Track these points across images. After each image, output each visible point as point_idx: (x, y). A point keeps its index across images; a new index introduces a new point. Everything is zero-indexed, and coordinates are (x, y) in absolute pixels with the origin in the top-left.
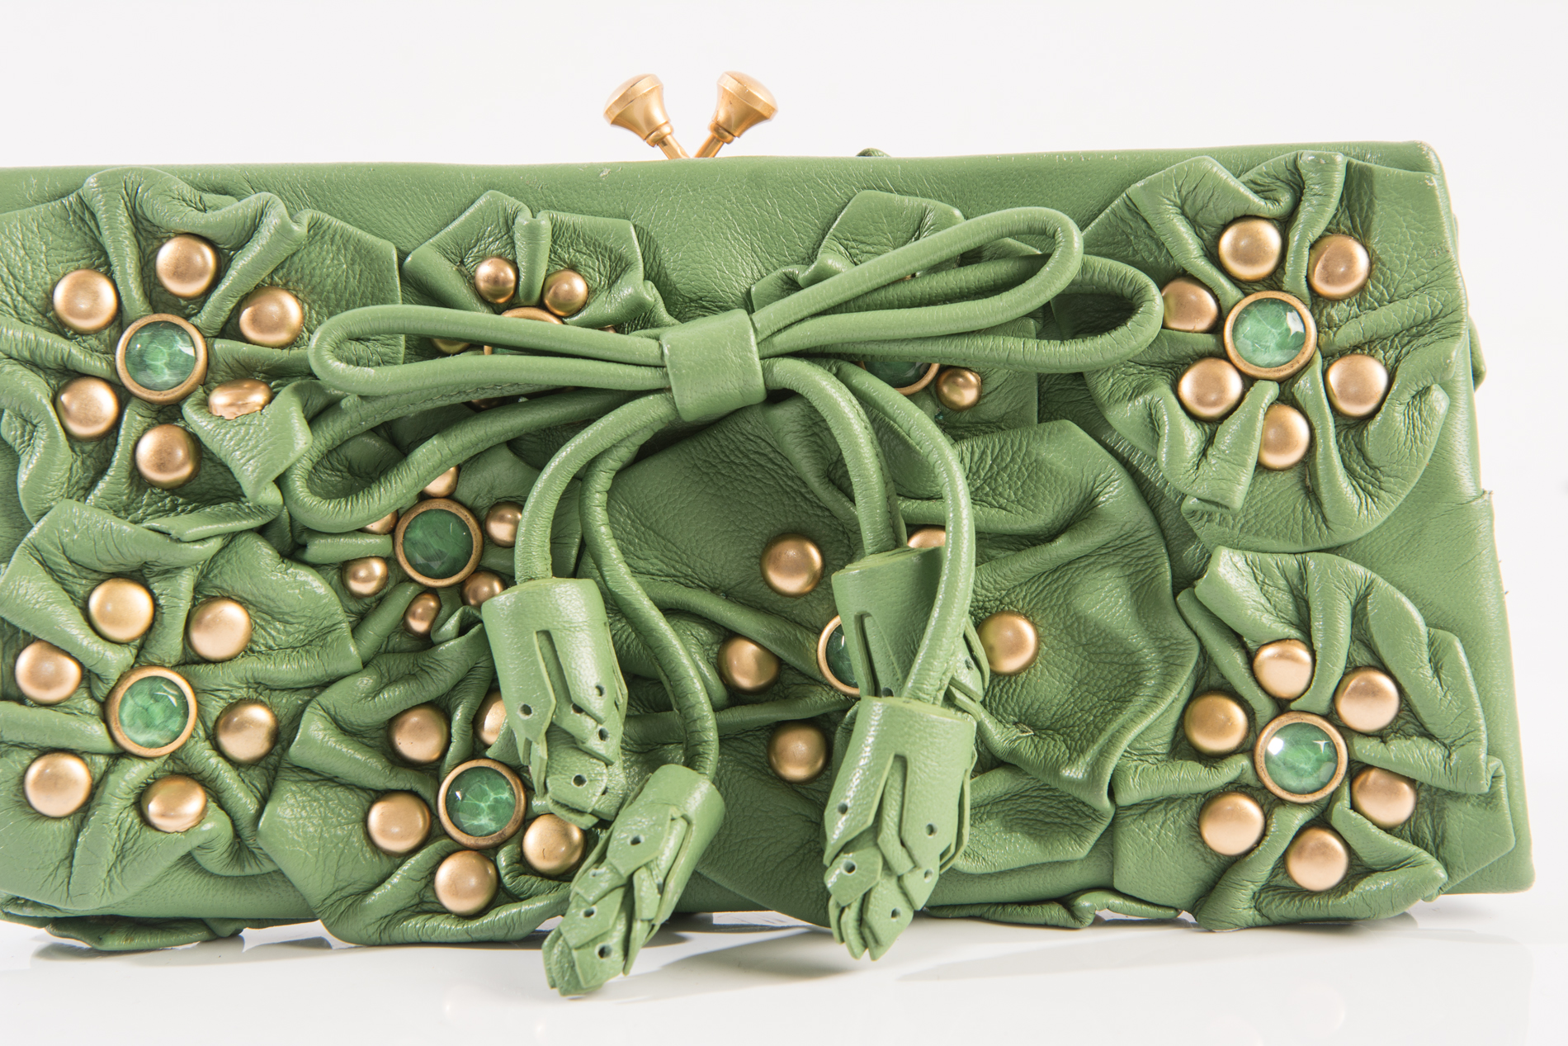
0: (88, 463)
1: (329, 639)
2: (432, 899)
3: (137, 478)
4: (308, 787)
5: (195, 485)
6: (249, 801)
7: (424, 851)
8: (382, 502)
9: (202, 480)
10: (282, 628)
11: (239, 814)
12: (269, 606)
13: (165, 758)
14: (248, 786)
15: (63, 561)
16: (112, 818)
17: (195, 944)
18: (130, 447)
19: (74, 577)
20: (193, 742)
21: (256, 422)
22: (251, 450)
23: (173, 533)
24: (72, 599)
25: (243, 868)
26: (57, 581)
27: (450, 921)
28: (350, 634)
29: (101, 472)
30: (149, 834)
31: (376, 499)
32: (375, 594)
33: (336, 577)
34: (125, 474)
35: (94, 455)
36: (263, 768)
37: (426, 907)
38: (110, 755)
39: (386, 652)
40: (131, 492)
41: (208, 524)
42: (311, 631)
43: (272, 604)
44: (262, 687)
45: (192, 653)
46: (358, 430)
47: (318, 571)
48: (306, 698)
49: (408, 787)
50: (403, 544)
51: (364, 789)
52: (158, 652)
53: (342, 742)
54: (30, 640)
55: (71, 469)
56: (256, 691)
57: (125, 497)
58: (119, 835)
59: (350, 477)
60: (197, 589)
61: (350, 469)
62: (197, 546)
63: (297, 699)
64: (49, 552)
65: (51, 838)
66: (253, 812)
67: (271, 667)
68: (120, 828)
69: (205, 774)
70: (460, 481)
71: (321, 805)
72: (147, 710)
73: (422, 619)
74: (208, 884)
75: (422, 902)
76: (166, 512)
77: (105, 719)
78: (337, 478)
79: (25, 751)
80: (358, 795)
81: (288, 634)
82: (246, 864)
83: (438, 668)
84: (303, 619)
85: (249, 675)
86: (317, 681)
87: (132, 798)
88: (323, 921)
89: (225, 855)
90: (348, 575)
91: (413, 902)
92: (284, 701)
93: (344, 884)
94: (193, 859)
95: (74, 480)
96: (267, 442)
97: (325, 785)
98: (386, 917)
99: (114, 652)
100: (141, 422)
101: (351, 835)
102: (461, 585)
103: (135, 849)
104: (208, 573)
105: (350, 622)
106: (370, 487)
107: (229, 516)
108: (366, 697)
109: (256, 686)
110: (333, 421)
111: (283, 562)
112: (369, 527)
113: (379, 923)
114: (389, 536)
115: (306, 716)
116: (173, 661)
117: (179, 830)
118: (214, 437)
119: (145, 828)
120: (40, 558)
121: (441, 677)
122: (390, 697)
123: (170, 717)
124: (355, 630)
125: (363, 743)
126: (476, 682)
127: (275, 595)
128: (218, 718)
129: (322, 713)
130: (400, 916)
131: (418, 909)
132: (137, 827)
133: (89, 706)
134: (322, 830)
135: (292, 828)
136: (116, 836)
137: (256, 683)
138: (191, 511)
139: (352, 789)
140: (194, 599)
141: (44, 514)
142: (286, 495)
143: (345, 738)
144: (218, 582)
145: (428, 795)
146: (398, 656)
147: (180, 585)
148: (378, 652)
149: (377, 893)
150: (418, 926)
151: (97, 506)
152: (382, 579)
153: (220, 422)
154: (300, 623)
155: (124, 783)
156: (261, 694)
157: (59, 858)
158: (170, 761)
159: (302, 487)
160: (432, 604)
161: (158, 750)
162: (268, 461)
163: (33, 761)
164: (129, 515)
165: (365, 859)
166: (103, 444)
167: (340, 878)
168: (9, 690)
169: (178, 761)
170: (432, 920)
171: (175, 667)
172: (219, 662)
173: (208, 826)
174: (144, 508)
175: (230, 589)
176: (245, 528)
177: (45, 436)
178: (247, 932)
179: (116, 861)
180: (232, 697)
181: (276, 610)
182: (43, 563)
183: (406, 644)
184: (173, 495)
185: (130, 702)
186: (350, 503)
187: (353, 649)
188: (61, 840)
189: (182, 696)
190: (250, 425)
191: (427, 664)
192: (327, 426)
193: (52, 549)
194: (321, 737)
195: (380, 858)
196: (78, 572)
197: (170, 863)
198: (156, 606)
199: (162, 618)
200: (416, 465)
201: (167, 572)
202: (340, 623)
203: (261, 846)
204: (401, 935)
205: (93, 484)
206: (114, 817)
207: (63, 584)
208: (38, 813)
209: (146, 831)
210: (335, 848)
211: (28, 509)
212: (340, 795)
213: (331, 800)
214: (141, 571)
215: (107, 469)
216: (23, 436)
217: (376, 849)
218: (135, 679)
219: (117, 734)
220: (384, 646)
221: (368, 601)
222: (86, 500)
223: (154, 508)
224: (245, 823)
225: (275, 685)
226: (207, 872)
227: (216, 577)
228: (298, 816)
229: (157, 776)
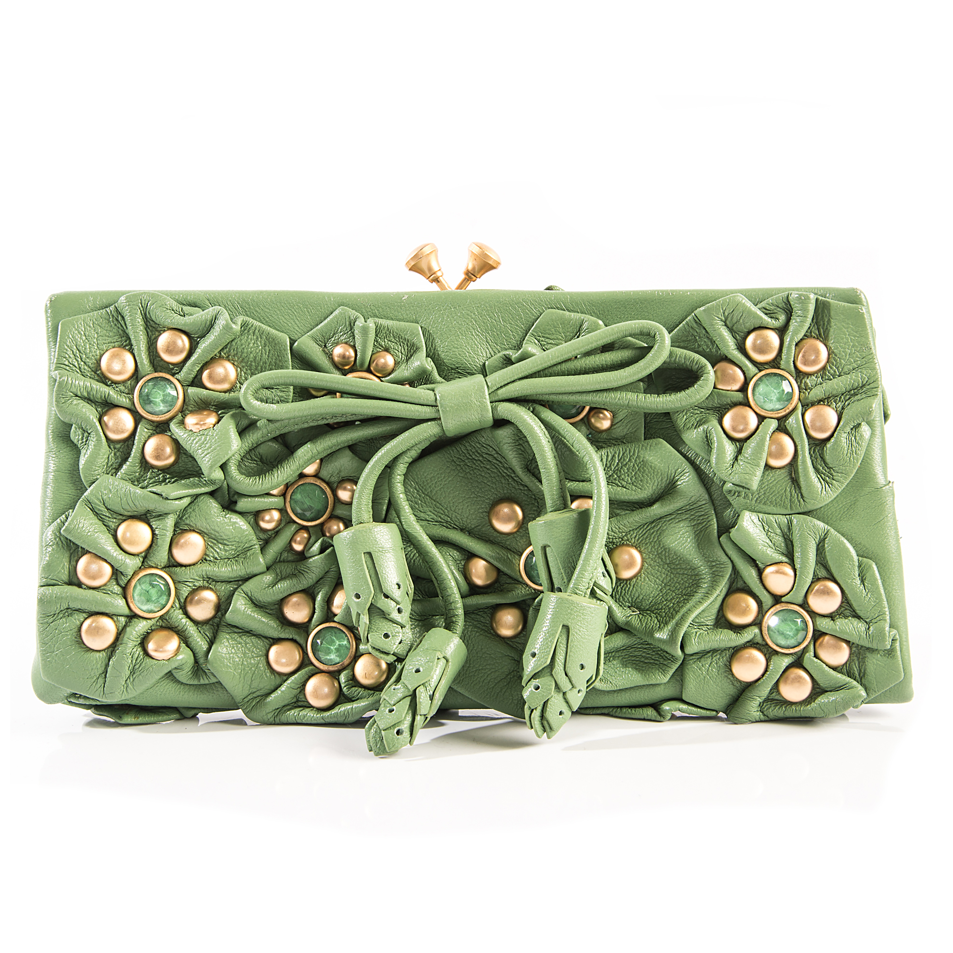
0: (118, 454)
1: (248, 554)
2: (303, 699)
3: (144, 463)
4: (236, 635)
5: (176, 468)
6: (203, 643)
7: (299, 672)
8: (279, 478)
9: (180, 465)
10: (222, 547)
11: (197, 650)
12: (215, 535)
13: (157, 618)
14: (203, 635)
15: (104, 509)
16: (128, 651)
18: (141, 446)
19: (109, 518)
20: (172, 610)
21: (210, 434)
22: (208, 449)
23: (164, 494)
24: (108, 530)
25: (199, 679)
26: (100, 520)
27: (313, 712)
28: (260, 551)
29: (125, 460)
30: (148, 660)
31: (276, 477)
32: (274, 529)
33: (253, 519)
34: (138, 461)
35: (121, 450)
36: (211, 624)
37: (300, 704)
38: (127, 616)
39: (280, 561)
40: (141, 471)
41: (183, 489)
42: (238, 549)
43: (217, 534)
44: (211, 580)
45: (173, 561)
46: (266, 439)
47: (242, 516)
48: (235, 586)
49: (291, 637)
50: (290, 502)
51: (266, 638)
52: (154, 560)
53: (255, 611)
54: (85, 552)
55: (108, 457)
56: (208, 582)
57: (137, 474)
58: (132, 660)
59: (261, 464)
60: (176, 525)
61: (261, 460)
62: (177, 502)
63: (230, 587)
64: (95, 504)
65: (95, 661)
66: (205, 649)
67: (216, 569)
68: (132, 657)
69: (179, 628)
70: (322, 467)
71: (243, 646)
72: (148, 592)
73: (300, 543)
74: (180, 688)
75: (298, 701)
76: (160, 483)
77: (125, 598)
78: (254, 465)
79: (81, 613)
80: (263, 641)
81: (226, 551)
82: (201, 678)
83: (309, 571)
84: (234, 543)
85: (204, 573)
86: (241, 577)
87: (139, 640)
88: (243, 710)
89: (190, 672)
90: (259, 519)
91: (293, 701)
92: (223, 588)
93: (255, 690)
94: (172, 674)
95: (109, 464)
96: (216, 445)
97: (245, 635)
98: (278, 708)
99: (130, 560)
100: (147, 432)
101: (259, 662)
102: (322, 525)
103: (140, 669)
104: (182, 517)
105: (260, 545)
107: (194, 486)
108: (269, 587)
110: (253, 433)
111: (224, 511)
112: (271, 492)
113: (274, 712)
114: (282, 497)
115: (235, 596)
116: (163, 565)
117: (164, 658)
118: (187, 441)
119: (146, 657)
120: (91, 507)
121: (310, 576)
122: (281, 586)
123: (160, 596)
124: (263, 549)
125: (267, 612)
126: (329, 578)
127: (219, 530)
128: (187, 597)
129: (244, 595)
130: (285, 708)
131: (296, 705)
132: (141, 656)
133: (116, 589)
134: (243, 660)
135: (227, 659)
136: (130, 661)
137: (208, 578)
138: (174, 482)
139: (260, 638)
140: (175, 530)
141: (93, 482)
142: (226, 474)
143: (257, 609)
144: (188, 522)
145: (302, 642)
146: (286, 564)
147: (167, 523)
148: (275, 562)
149: (273, 695)
150: (295, 714)
151: (122, 478)
152: (278, 521)
153: (190, 433)
154: (233, 545)
155: (135, 632)
156: (210, 584)
157: (99, 672)
158: (160, 620)
159: (235, 470)
160: (306, 535)
161: (153, 614)
162: (216, 455)
163: (86, 619)
164: (140, 483)
165: (267, 676)
166: (126, 444)
167: (252, 687)
168: (73, 580)
169: (164, 620)
170: (303, 711)
171: (162, 569)
172: (188, 566)
173: (180, 657)
174: (148, 480)
175: (194, 526)
176: (204, 492)
177: (94, 439)
178: (200, 715)
179: (130, 675)
180: (194, 585)
181: (220, 537)
182: (92, 510)
183: (291, 557)
184: (164, 473)
185: (139, 588)
186: (261, 479)
188: (100, 663)
189: (167, 584)
190: (207, 435)
191: (302, 568)
192: (249, 436)
193: (97, 502)
194: (243, 609)
195: (275, 676)
196: (111, 515)
197: (159, 677)
198: (154, 534)
199: (157, 541)
200: (298, 459)
201: (160, 515)
202: (254, 545)
203: (209, 668)
204: (286, 719)
205: (120, 466)
206: (129, 651)
207: (103, 521)
208: (88, 647)
209: (146, 659)
210: (250, 670)
211: (85, 479)
212: (253, 640)
213: (248, 643)
214: (146, 515)
215: (128, 458)
216: (82, 439)
217: (273, 671)
218: (141, 574)
219: (131, 605)
220: (278, 558)
221: (270, 533)
222: (116, 475)
223: (153, 480)
224: (201, 655)
225: (218, 579)
226: (179, 682)
227: (186, 518)
228: (230, 652)
229: (153, 628)
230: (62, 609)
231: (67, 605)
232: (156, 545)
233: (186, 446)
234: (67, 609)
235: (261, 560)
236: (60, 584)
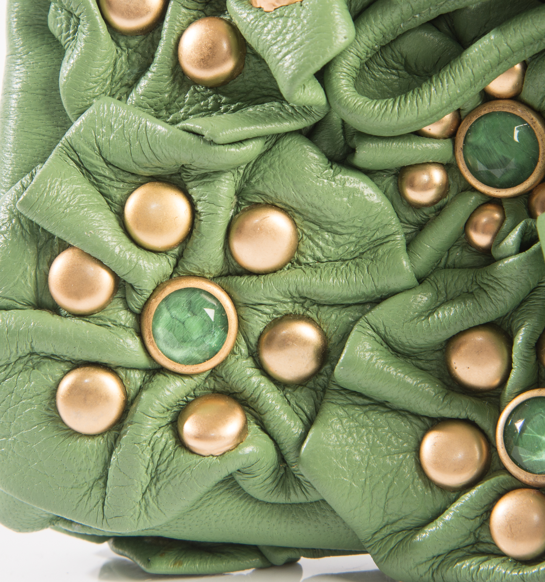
0: (134, 58)
1: (380, 252)
2: (488, 540)
3: (180, 74)
4: (357, 411)
5: (238, 83)
6: (293, 424)
7: (479, 486)
8: (433, 103)
9: (246, 78)
10: (331, 239)
11: (282, 438)
12: (315, 215)
13: (205, 375)
14: (293, 408)
15: (100, 163)
16: (145, 438)
17: (250, 571)
18: (173, 42)
19: (111, 180)
20: (233, 359)
21: (294, 14)
22: (287, 45)
23: (206, 133)
24: (108, 203)
25: (288, 495)
26: (93, 184)
27: (506, 565)
28: (404, 247)
29: (144, 69)
30: (183, 456)
31: (426, 99)
32: (433, 203)
33: (391, 184)
34: (168, 70)
35: (140, 49)
36: (311, 388)
37: (482, 548)
38: (146, 370)
39: (446, 267)
40: (173, 90)
41: (248, 126)
42: (362, 242)
43: (318, 213)
44: (308, 301)
45: (235, 264)
46: (412, 24)
47: (372, 179)
48: (357, 314)
49: (463, 415)
50: (464, 149)
51: (417, 416)
52: (196, 262)
53: (391, 364)
54: (64, 246)
55: (115, 64)
56: (303, 306)
57: (166, 95)
58: (152, 456)
59: (408, 75)
60: (240, 194)
61: (406, 66)
62: (233, 149)
63: (346, 316)
64: (85, 153)
65: (84, 456)
66: (297, 436)
67: (316, 280)
68: (153, 449)
69: (247, 394)
70: (526, 80)
71: (370, 432)
72: (183, 323)
73: (484, 232)
74: (253, 511)
75: (478, 542)
76: (208, 112)
77: (140, 334)
78: (393, 77)
79: (57, 364)
80: (411, 422)
81: (338, 245)
82: (292, 491)
83: (497, 287)
84: (353, 230)
85: (292, 289)
86: (367, 297)
87: (169, 416)
88: (372, 556)
89: (269, 481)
90: (404, 183)
91: (467, 542)
92: (333, 317)
93: (395, 518)
94: (236, 484)
95: (117, 77)
96: (304, 36)
97: (374, 410)
98: (439, 556)
99: (149, 261)
100: (185, 15)
101: (401, 465)
102: (528, 194)
103: (168, 471)
104: (251, 178)
105: (406, 234)
106: (421, 86)
107: (269, 117)
108: (420, 316)
109: (302, 300)
110: (382, 14)
111: (331, 167)
112: (426, 129)
113: (431, 563)
114: (449, 140)
115: (353, 334)
116: (214, 272)
117: (213, 453)
118: (252, 30)
119: (179, 449)
120: (77, 160)
121: (499, 297)
122: (444, 317)
123: (210, 332)
124: (410, 244)
125: (417, 367)
126: (539, 303)
127: (321, 203)
128: (261, 334)
129: (371, 332)
130: (454, 556)
131: (474, 550)
132: (171, 449)
133: (123, 318)
134: (369, 459)
135: (336, 457)
136: (149, 457)
137: (302, 297)
138: (234, 111)
139: (405, 416)
140: (238, 205)
141: (82, 113)
142: (329, 94)
143: (395, 360)
144: (260, 188)
145: (485, 425)
146: (457, 272)
147: (218, 190)
148: (437, 267)
149: (430, 529)
150: (472, 568)
151: (139, 105)
152: (440, 188)
153: (258, 14)
154: (351, 234)
155: (157, 402)
156: (308, 309)
157: (92, 478)
158: (211, 379)
159: (347, 86)
160: (497, 216)
161: (195, 367)
162: (303, 57)
163: (66, 373)
164: (170, 114)
165: (417, 492)
166: (149, 38)
167: (389, 511)
168: (44, 298)
169: (218, 379)
170: (487, 563)
171: (213, 279)
172: (263, 274)
173: (248, 449)
174: (186, 107)
175: (273, 196)
176: (287, 130)
177: (85, 29)
178: (303, 561)
179: (150, 483)
180: (275, 312)
181: (323, 219)
182: (80, 164)
183: (467, 258)
184: (217, 93)
185: (165, 315)
186: (397, 104)
187: (405, 263)
188: (94, 459)
189: (221, 310)
190: (288, 17)
191: (485, 281)
192: (375, 19)
193: (88, 149)
194: (368, 358)
195: (433, 491)
196: (115, 175)
197: (205, 489)
198: (194, 212)
199: (200, 225)
200: (470, 62)
201: (205, 176)
202: (393, 234)
203: (303, 473)
204: (454, 577)
205: (137, 80)
206: (147, 437)
207: (100, 187)
208: (70, 429)
209: (179, 454)
210: (383, 478)
211: (68, 106)
212: (392, 421)
213: (381, 426)
214: (180, 174)
215: (149, 65)
216: (68, 29)
217: (428, 482)
218: (169, 290)
219: (151, 348)
220: (443, 261)
221: (426, 211)
222: (127, 97)
223: (196, 106)
224: (288, 446)
225: (322, 300)
226: (252, 498)
227: (258, 181)
228: (344, 442)
229: (198, 392)
230: (20, 353)
231: (29, 347)
232: (199, 232)
233: (252, 40)
234: (32, 354)
235: (404, 263)
236: (19, 306)
